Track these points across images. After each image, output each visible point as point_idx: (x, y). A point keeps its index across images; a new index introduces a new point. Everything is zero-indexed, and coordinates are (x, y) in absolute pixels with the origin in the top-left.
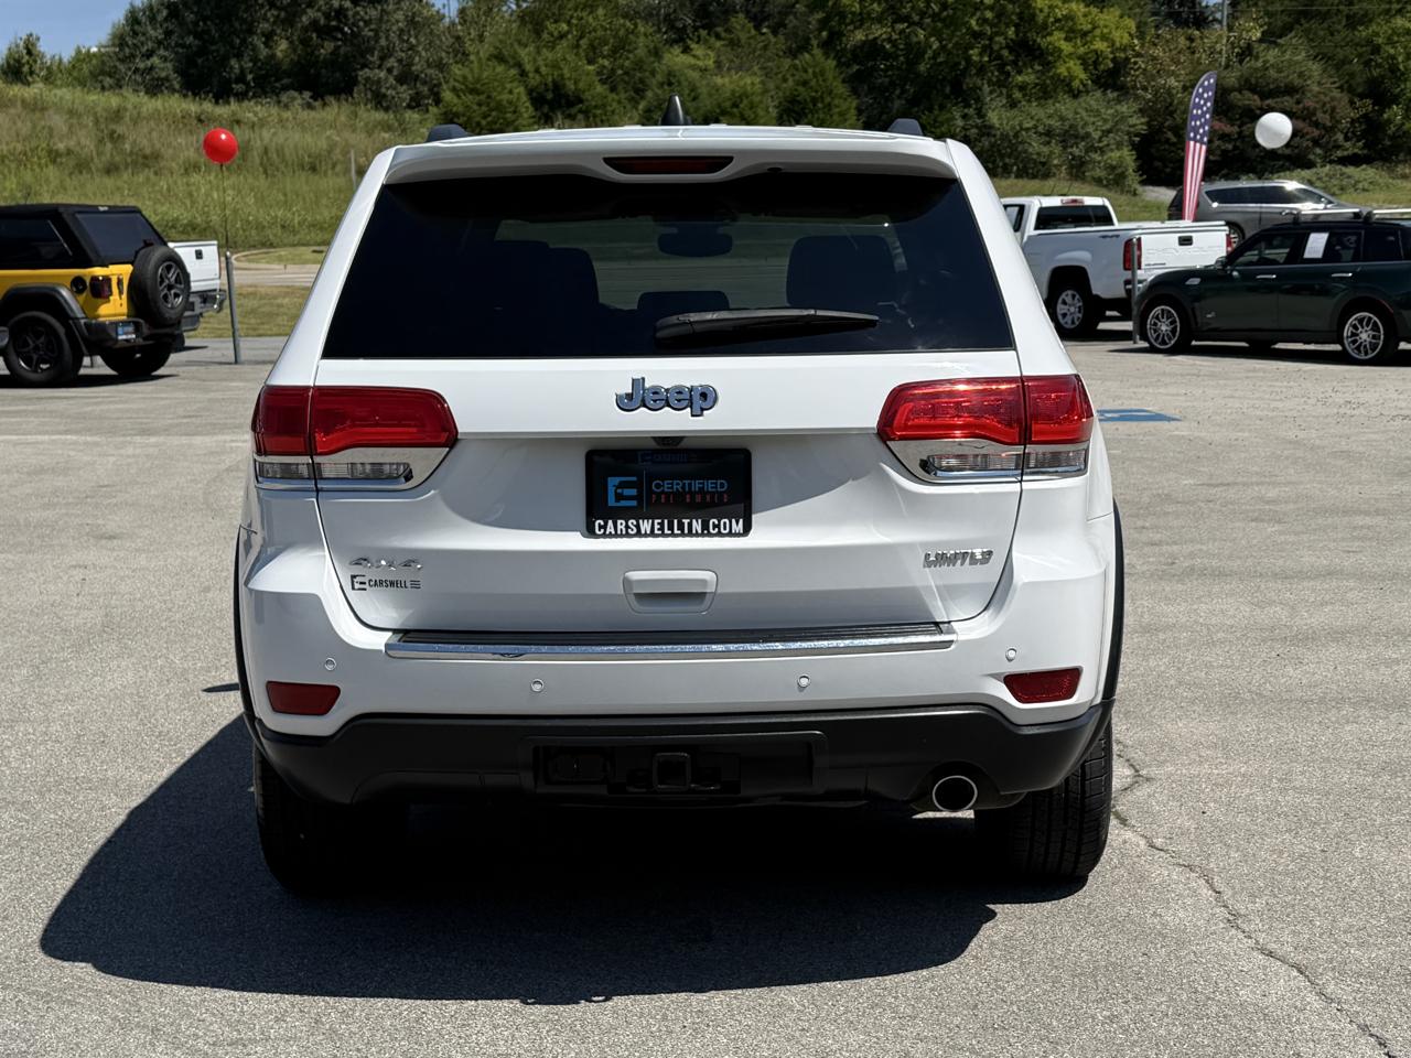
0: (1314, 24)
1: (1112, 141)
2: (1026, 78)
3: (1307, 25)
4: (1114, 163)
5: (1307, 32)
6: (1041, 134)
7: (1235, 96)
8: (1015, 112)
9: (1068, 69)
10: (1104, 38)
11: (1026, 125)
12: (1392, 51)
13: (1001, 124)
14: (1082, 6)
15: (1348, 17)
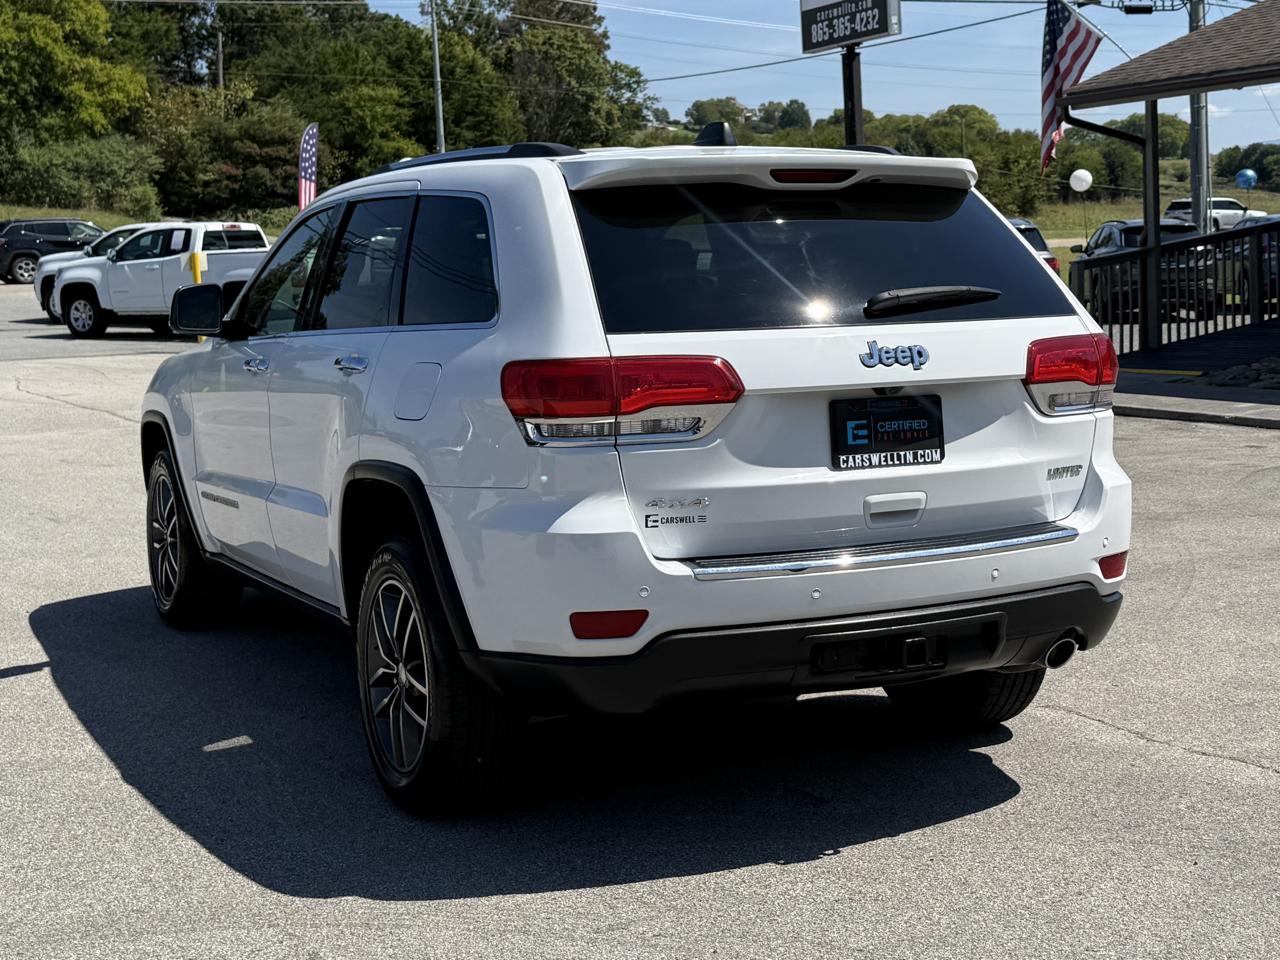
0: (296, 88)
1: (135, 178)
2: (52, 121)
3: (291, 89)
4: (139, 197)
5: (291, 94)
6: (69, 170)
7: (237, 144)
8: (44, 150)
9: (90, 115)
10: (120, 89)
11: (55, 162)
12: (361, 113)
13: (32, 160)
14: (98, 61)
15: (323, 84)
